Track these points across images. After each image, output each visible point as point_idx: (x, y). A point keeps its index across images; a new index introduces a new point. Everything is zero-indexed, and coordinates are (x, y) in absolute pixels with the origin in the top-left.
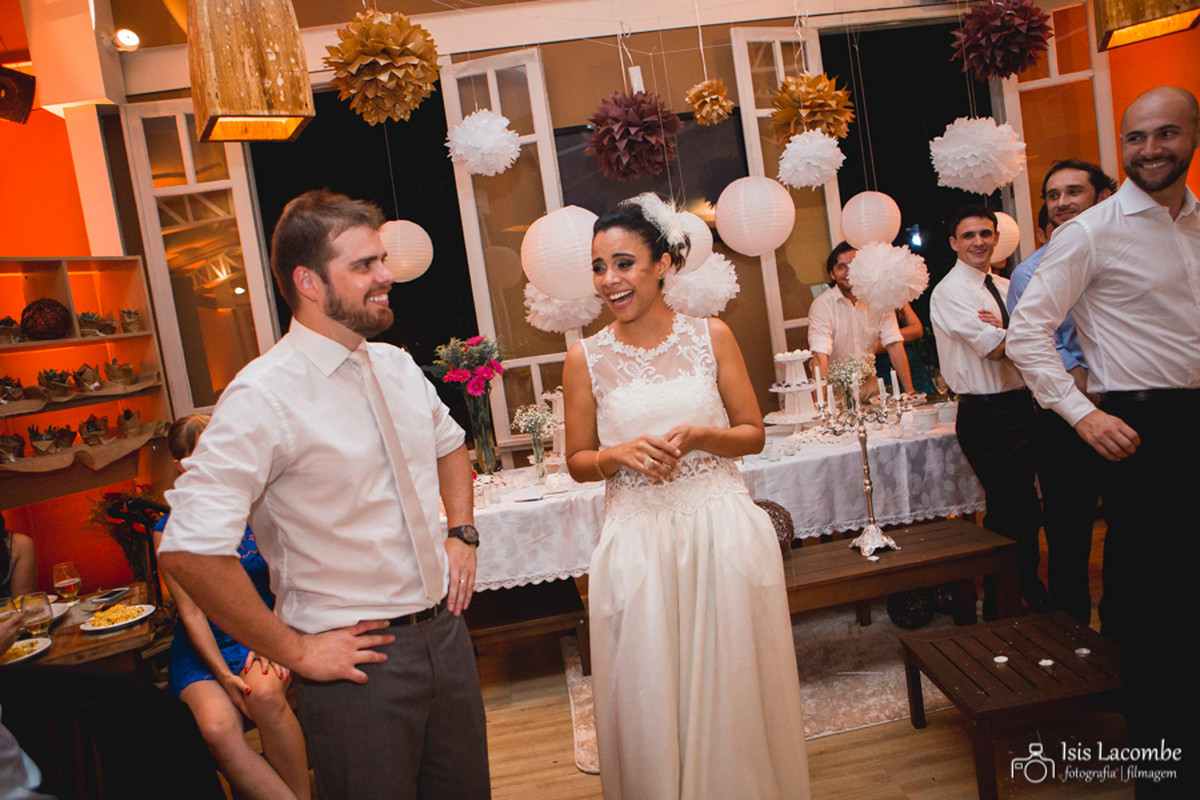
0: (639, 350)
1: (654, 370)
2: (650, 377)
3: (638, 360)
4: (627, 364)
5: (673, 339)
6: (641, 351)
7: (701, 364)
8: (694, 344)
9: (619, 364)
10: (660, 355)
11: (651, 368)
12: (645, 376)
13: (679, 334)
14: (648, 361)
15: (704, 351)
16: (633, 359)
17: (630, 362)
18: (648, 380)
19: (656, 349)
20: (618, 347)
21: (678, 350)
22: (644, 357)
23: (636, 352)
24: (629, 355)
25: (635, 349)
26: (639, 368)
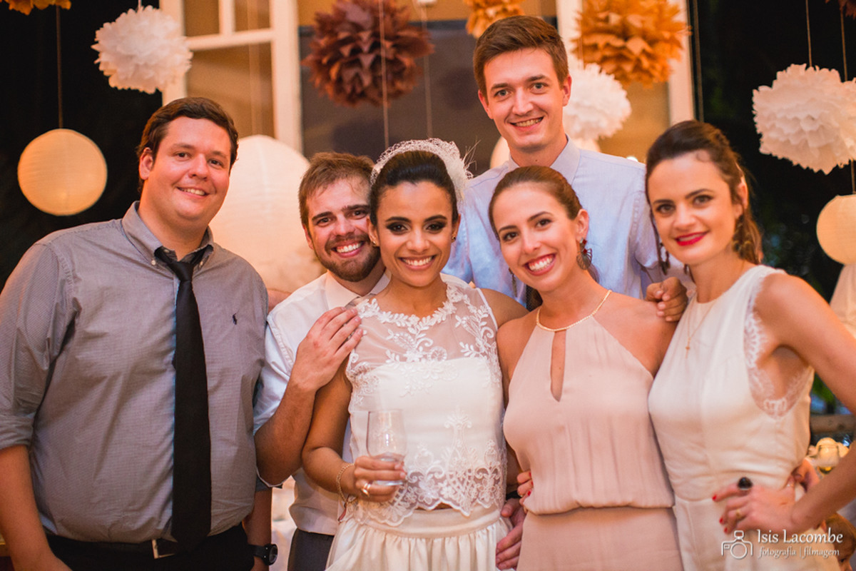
0: (410, 319)
1: (431, 342)
2: (427, 349)
3: (411, 330)
6: (414, 319)
9: (389, 335)
10: (437, 324)
11: (427, 339)
12: (421, 349)
13: (455, 304)
14: (422, 332)
16: (405, 329)
17: (402, 333)
18: (425, 353)
19: (432, 317)
20: (385, 317)
21: (457, 321)
22: (418, 327)
23: (407, 320)
24: (399, 325)
25: (407, 317)
26: (412, 340)
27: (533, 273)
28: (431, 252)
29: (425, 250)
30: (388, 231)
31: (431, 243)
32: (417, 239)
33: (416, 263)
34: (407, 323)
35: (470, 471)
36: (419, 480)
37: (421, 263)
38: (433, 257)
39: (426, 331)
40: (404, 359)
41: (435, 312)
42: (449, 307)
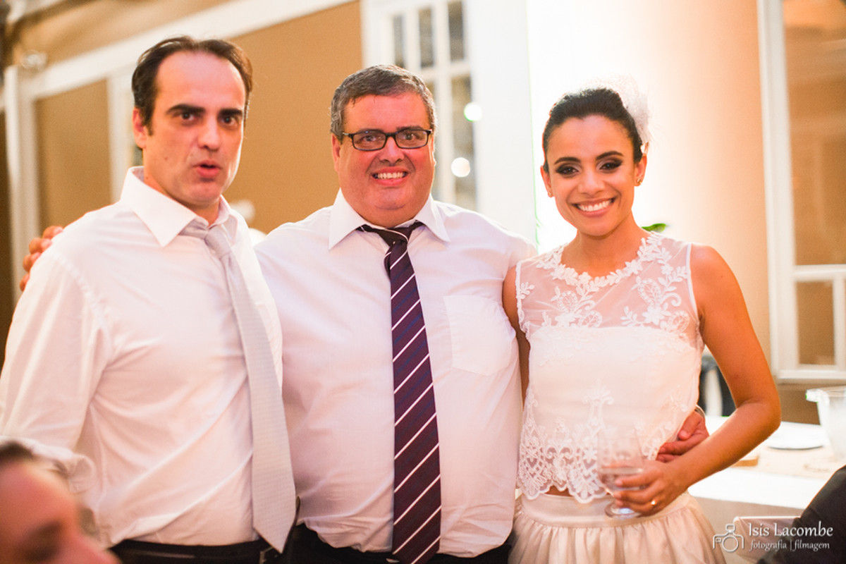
0: (582, 277)
3: (578, 289)
4: (564, 295)
5: (633, 267)
6: (585, 276)
7: (662, 306)
8: (664, 276)
9: (555, 294)
10: (609, 287)
14: (591, 293)
15: (674, 288)
16: (573, 288)
17: (569, 293)
19: (606, 278)
21: (636, 283)
22: (588, 287)
23: (577, 279)
24: (568, 284)
25: (576, 274)
26: (576, 302)
28: (608, 195)
30: (558, 175)
33: (590, 208)
34: (576, 281)
35: (606, 452)
36: (553, 458)
37: (597, 207)
38: (612, 201)
39: (594, 292)
41: (612, 273)
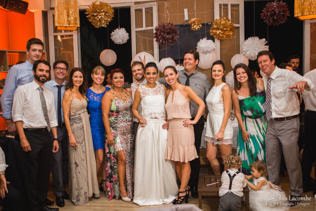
1: (153, 92)
2: (153, 94)
6: (151, 89)
9: (147, 91)
16: (149, 90)
19: (154, 88)
20: (146, 88)
26: (150, 92)
27: (170, 82)
28: (154, 78)
29: (153, 77)
30: (147, 75)
31: (154, 76)
32: (152, 76)
33: (151, 80)
37: (152, 80)
38: (154, 79)
40: (149, 95)
42: (157, 87)
